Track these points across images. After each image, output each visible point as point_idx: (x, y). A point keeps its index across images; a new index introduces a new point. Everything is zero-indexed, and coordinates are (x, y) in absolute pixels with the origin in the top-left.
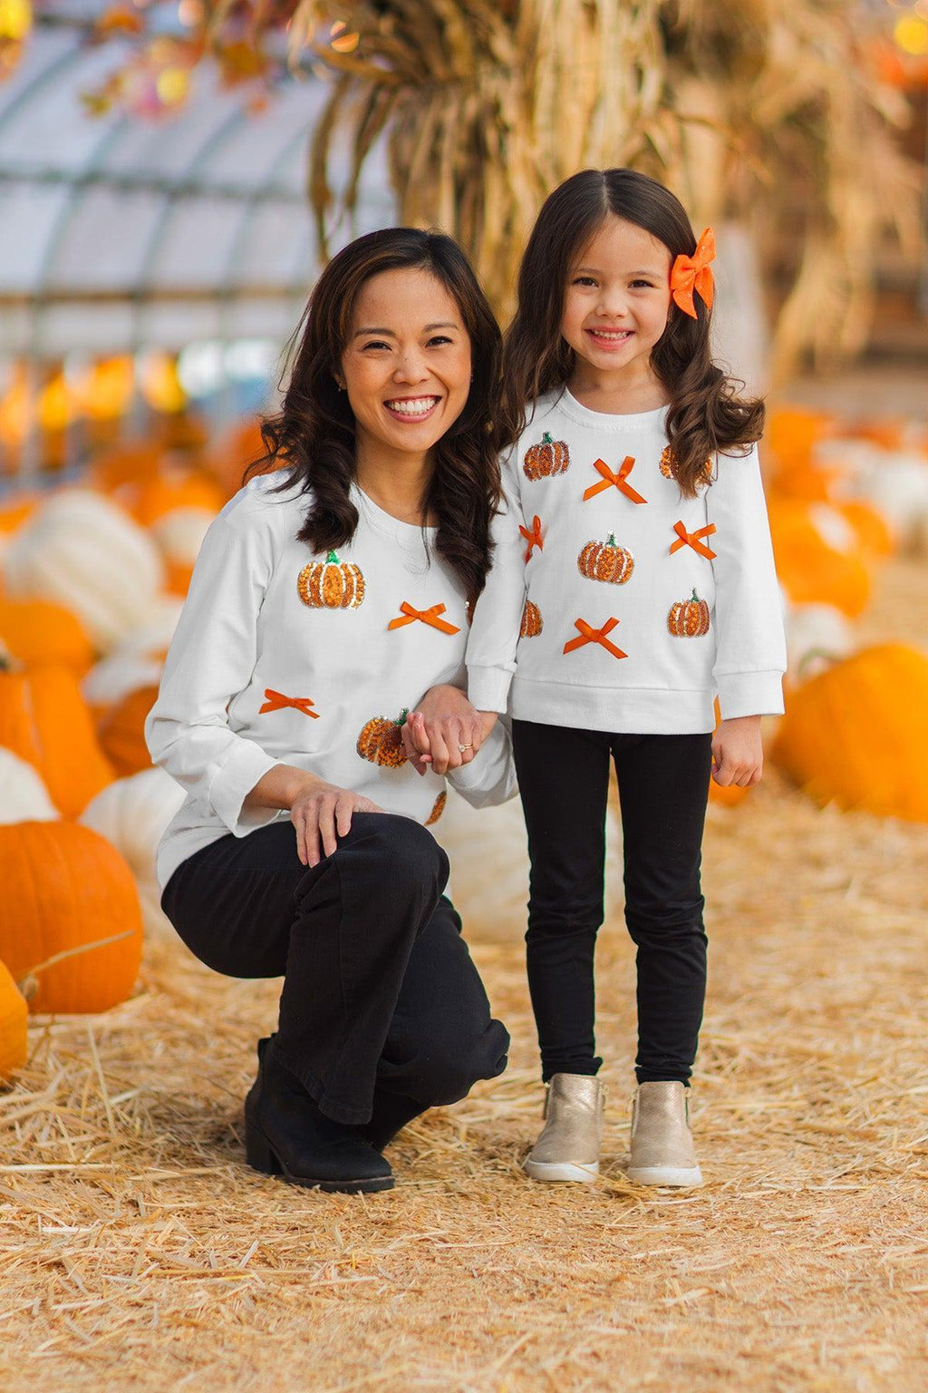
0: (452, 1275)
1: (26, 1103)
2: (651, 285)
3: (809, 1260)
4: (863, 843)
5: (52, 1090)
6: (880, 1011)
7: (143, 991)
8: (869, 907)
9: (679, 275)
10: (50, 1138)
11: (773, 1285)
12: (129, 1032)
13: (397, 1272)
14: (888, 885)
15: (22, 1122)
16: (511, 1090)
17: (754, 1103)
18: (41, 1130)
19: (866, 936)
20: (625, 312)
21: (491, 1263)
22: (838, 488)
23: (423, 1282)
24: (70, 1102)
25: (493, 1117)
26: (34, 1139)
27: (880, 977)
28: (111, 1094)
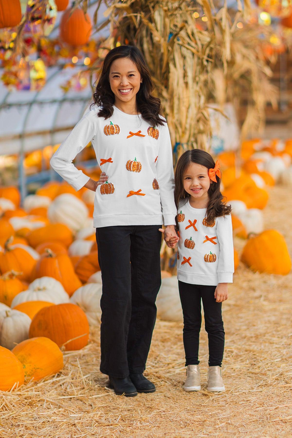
0: (166, 421)
1: (64, 379)
2: (204, 177)
3: (250, 413)
4: (265, 282)
5: (70, 375)
6: (268, 336)
7: (90, 342)
8: (265, 303)
9: (210, 173)
10: (70, 388)
11: (241, 420)
12: (87, 355)
13: (154, 421)
14: (271, 296)
15: (63, 384)
16: (179, 365)
17: (237, 366)
18: (68, 386)
19: (265, 312)
20: (198, 184)
21: (175, 418)
22: (260, 167)
23: (160, 424)
24: (74, 378)
25: (175, 373)
26: (66, 388)
27: (268, 325)
28: (84, 375)
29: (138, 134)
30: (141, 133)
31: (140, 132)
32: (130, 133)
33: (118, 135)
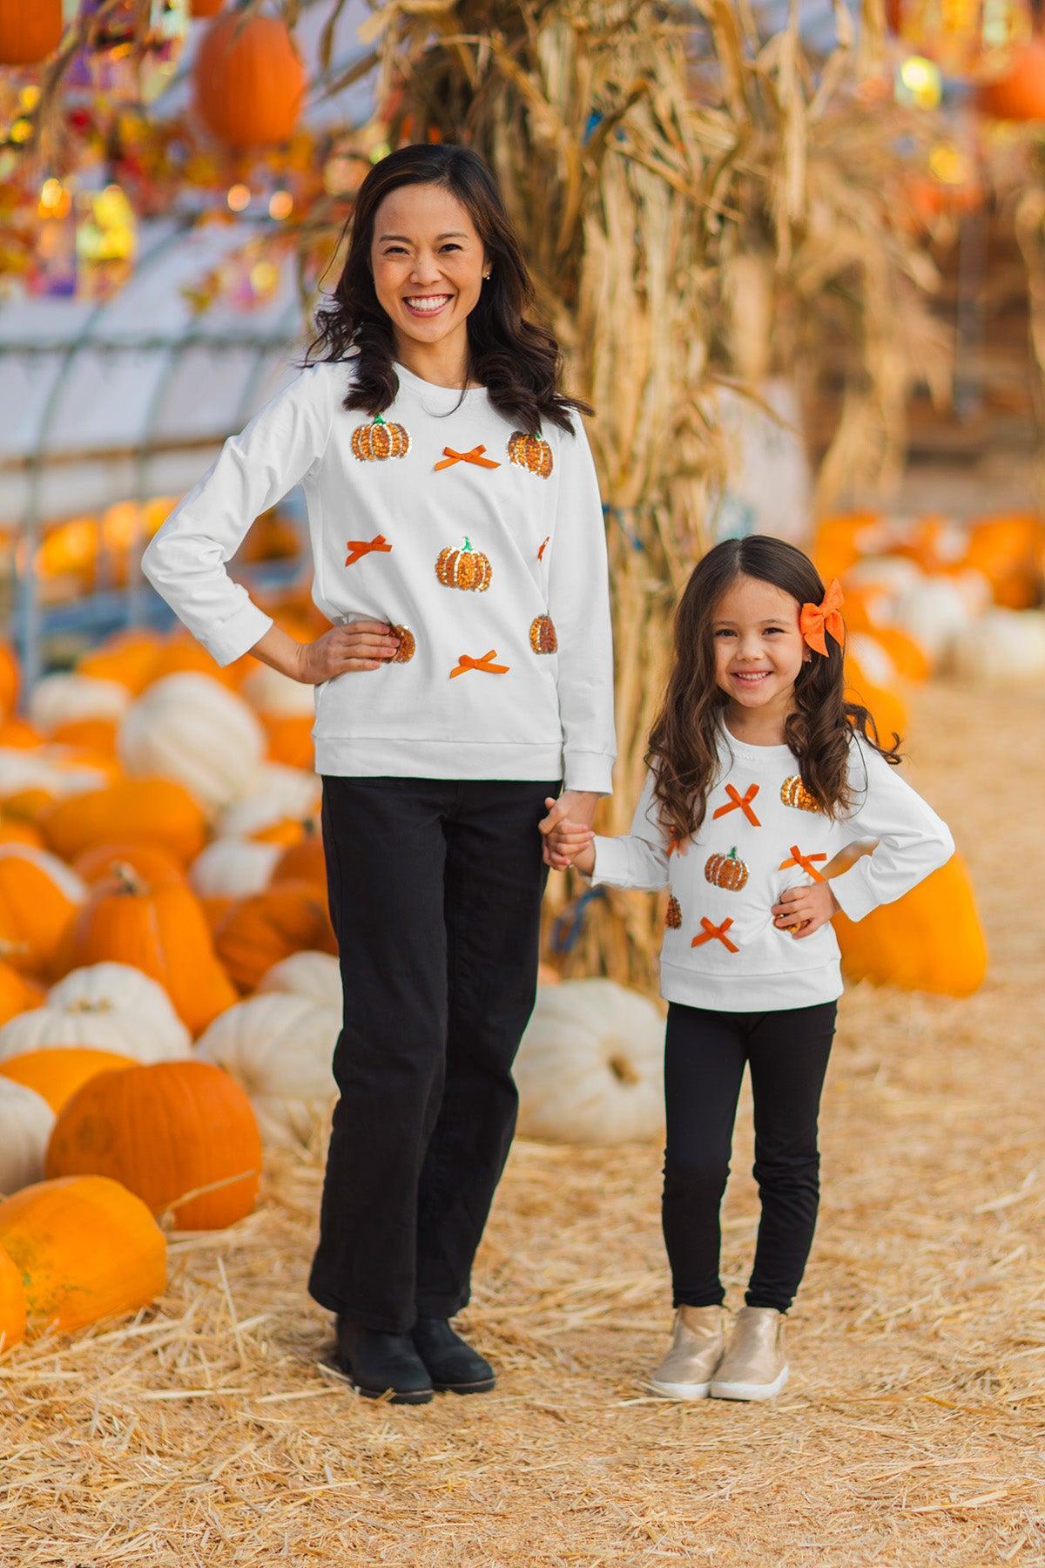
0: (533, 1498)
1: (168, 1331)
2: (784, 631)
4: (891, 1019)
5: (189, 1317)
6: (899, 1212)
7: (262, 1205)
8: (892, 1093)
9: (807, 621)
10: (188, 1364)
12: (253, 1249)
13: (487, 1495)
14: (913, 1069)
15: (164, 1348)
18: (180, 1355)
19: (891, 1124)
20: (761, 655)
21: (565, 1486)
22: (878, 612)
23: (509, 1505)
24: (205, 1329)
25: (567, 1328)
26: (175, 1364)
27: (902, 1171)
28: (240, 1320)
29: (476, 457)
30: (483, 456)
31: (481, 449)
32: (447, 452)
33: (403, 460)
